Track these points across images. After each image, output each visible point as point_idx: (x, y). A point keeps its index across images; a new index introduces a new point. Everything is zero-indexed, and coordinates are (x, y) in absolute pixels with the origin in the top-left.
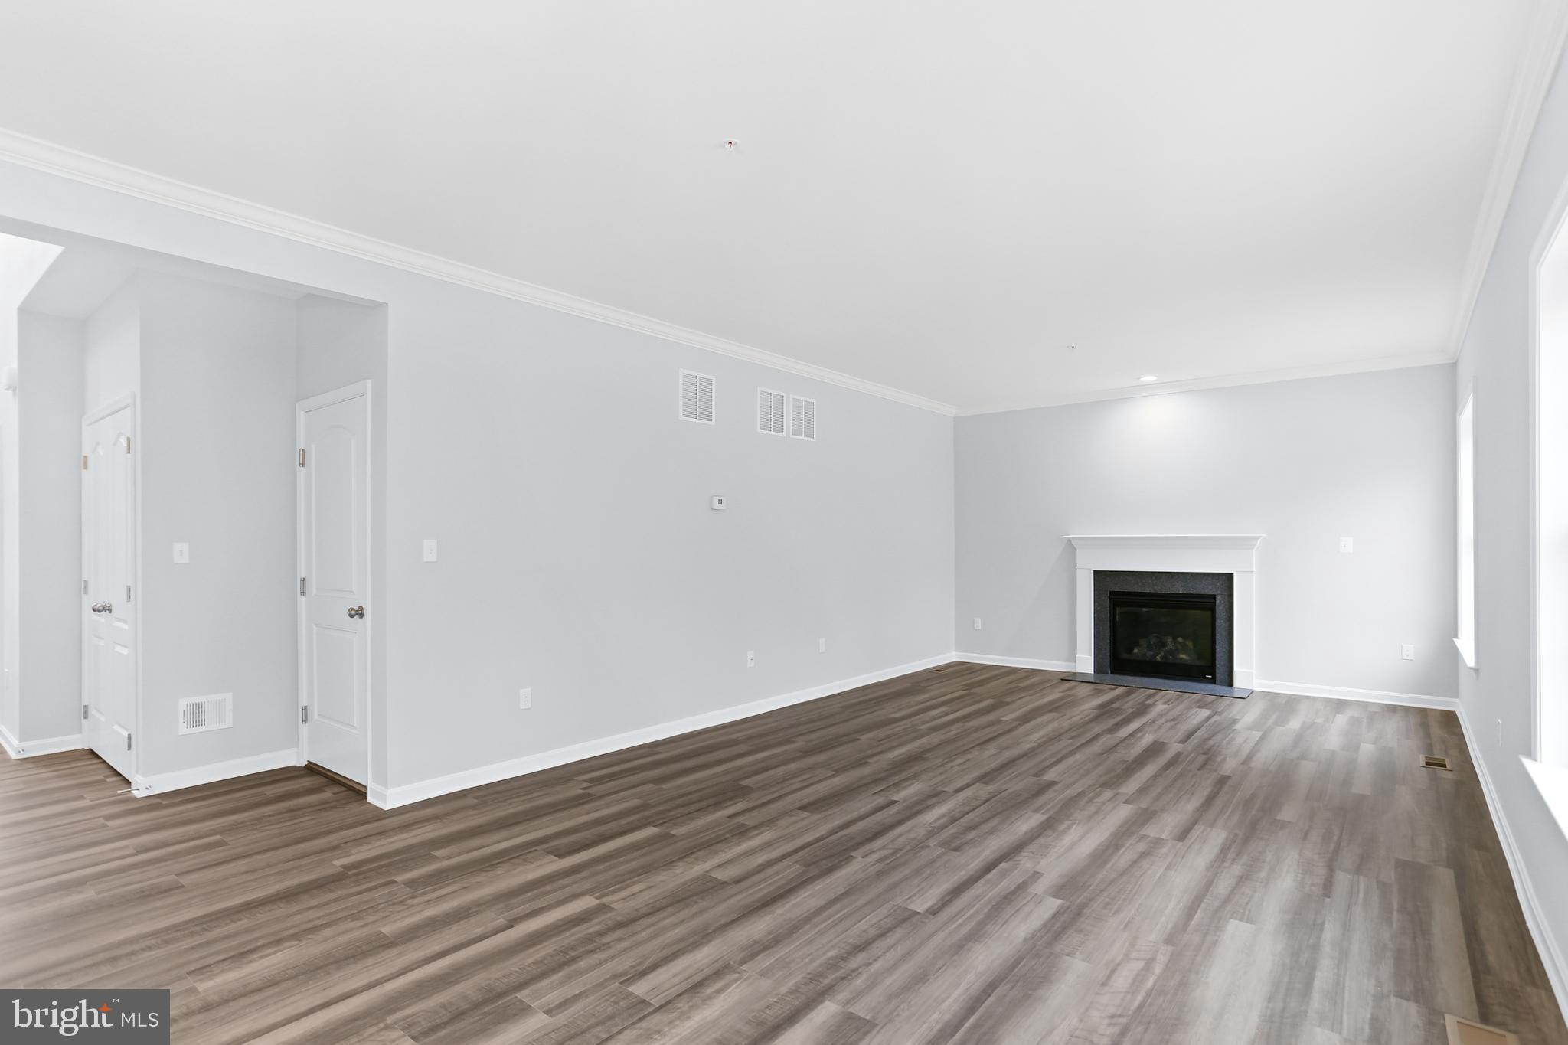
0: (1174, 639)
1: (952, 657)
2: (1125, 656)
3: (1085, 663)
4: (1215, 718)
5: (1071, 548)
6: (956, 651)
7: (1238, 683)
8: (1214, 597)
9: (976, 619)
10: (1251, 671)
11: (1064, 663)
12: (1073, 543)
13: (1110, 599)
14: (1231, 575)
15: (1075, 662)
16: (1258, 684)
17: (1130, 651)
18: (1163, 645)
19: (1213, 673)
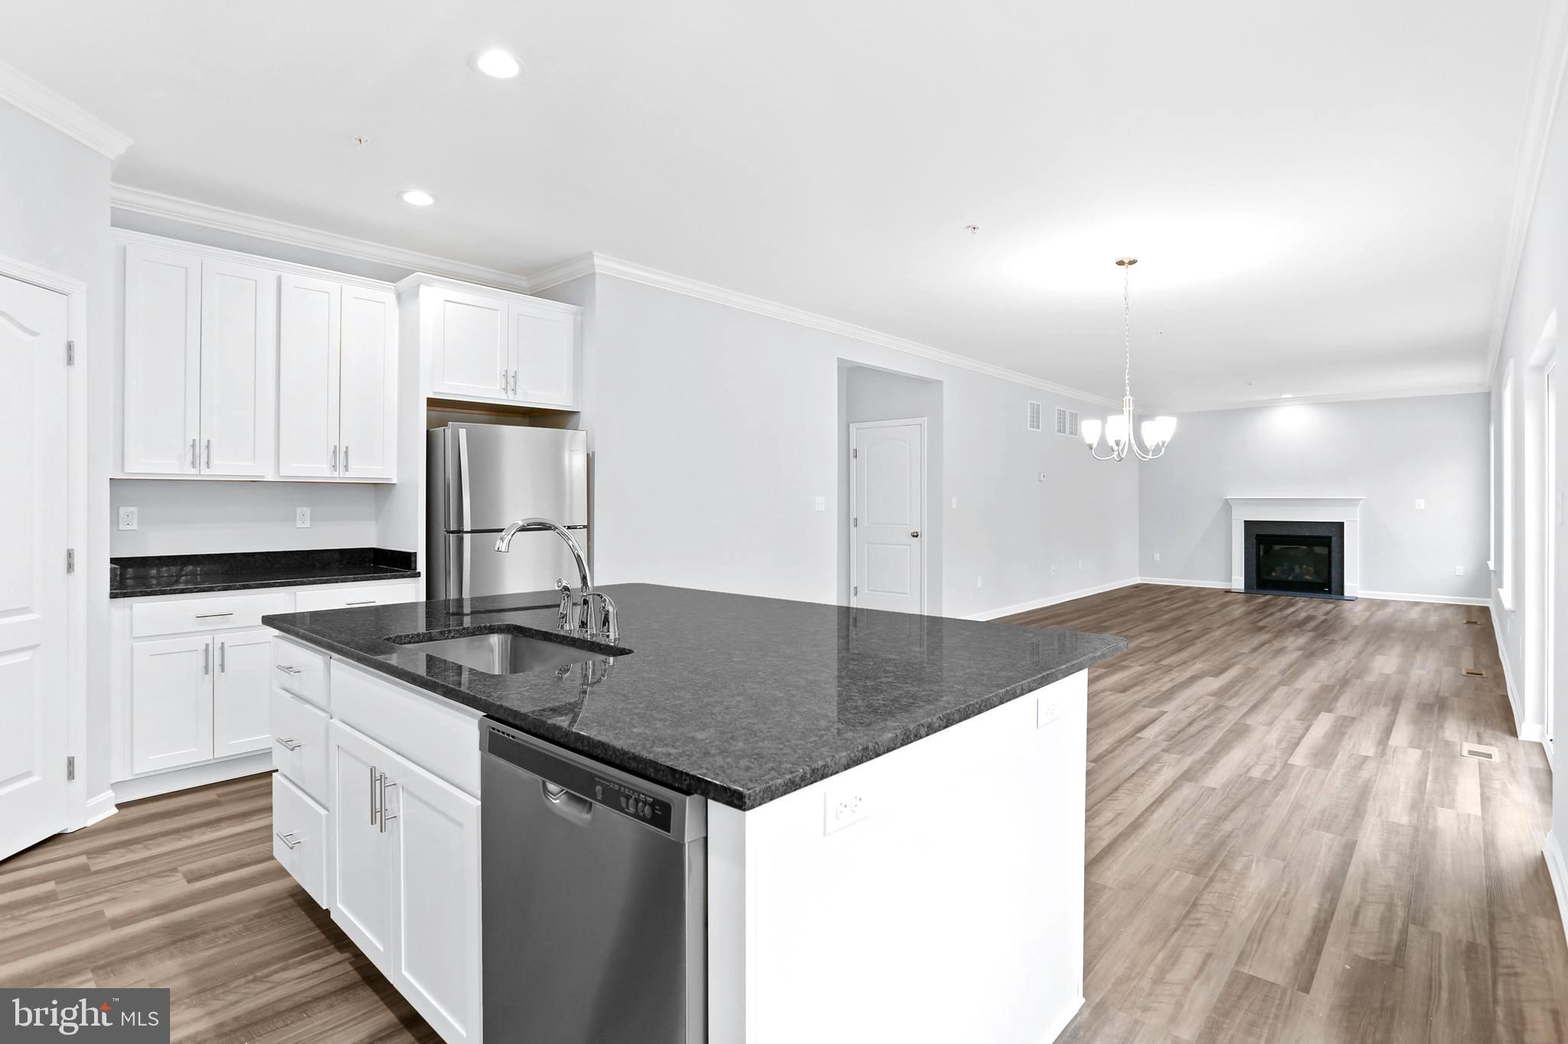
0: (1301, 566)
1: (1138, 580)
2: (1266, 577)
3: (1238, 582)
4: (1338, 608)
5: (1227, 505)
6: (1140, 576)
7: (1347, 593)
8: (1330, 538)
9: (1155, 554)
10: (1355, 585)
11: (1223, 583)
12: (1230, 502)
13: (1256, 539)
14: (1343, 523)
15: (1231, 581)
16: (1360, 594)
17: (1269, 574)
18: (1292, 570)
19: (1329, 587)
